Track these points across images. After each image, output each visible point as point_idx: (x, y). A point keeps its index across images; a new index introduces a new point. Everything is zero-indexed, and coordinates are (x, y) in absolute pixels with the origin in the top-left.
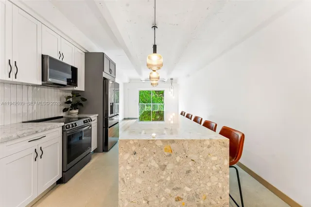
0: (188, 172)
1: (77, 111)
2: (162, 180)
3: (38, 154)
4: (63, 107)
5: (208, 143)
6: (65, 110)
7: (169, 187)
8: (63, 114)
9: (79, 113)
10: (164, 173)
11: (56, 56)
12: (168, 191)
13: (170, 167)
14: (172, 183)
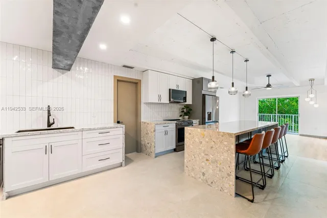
0: (212, 147)
1: (187, 117)
2: (200, 149)
3: (166, 133)
4: (180, 114)
5: (222, 134)
6: (181, 116)
7: (203, 153)
8: (180, 118)
9: (189, 118)
10: (201, 145)
11: (175, 88)
12: (203, 154)
13: (204, 142)
14: (204, 151)
